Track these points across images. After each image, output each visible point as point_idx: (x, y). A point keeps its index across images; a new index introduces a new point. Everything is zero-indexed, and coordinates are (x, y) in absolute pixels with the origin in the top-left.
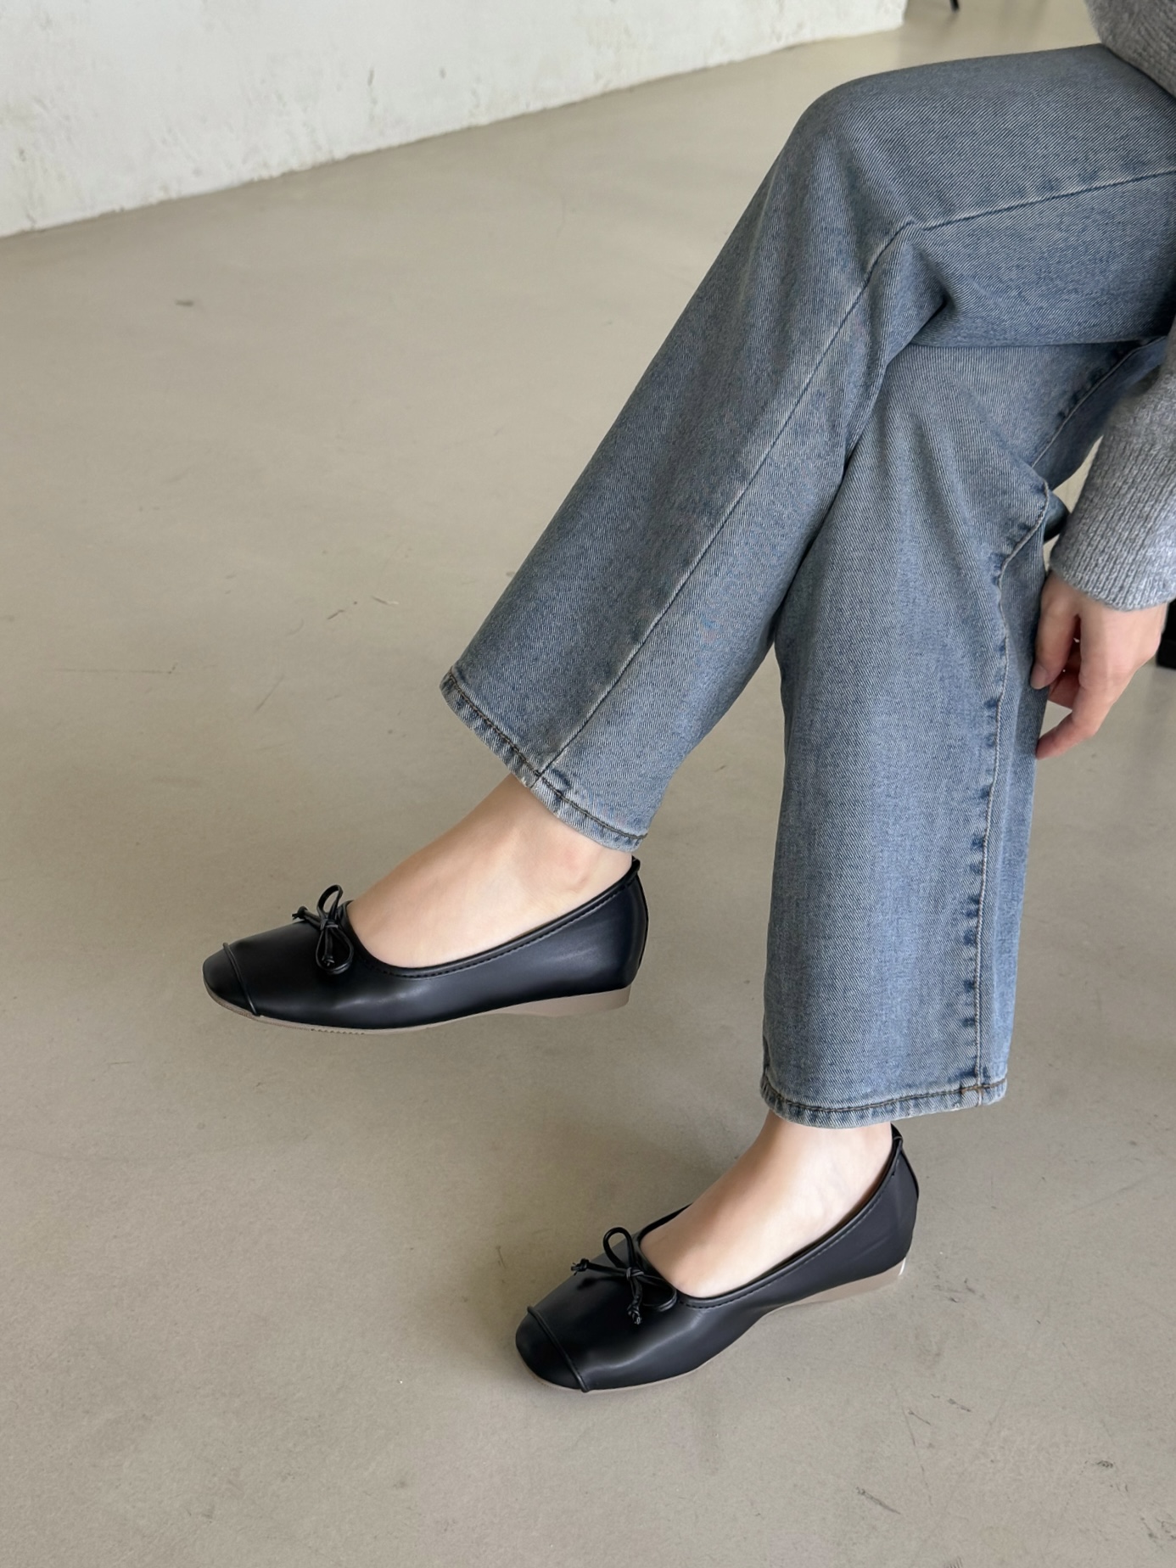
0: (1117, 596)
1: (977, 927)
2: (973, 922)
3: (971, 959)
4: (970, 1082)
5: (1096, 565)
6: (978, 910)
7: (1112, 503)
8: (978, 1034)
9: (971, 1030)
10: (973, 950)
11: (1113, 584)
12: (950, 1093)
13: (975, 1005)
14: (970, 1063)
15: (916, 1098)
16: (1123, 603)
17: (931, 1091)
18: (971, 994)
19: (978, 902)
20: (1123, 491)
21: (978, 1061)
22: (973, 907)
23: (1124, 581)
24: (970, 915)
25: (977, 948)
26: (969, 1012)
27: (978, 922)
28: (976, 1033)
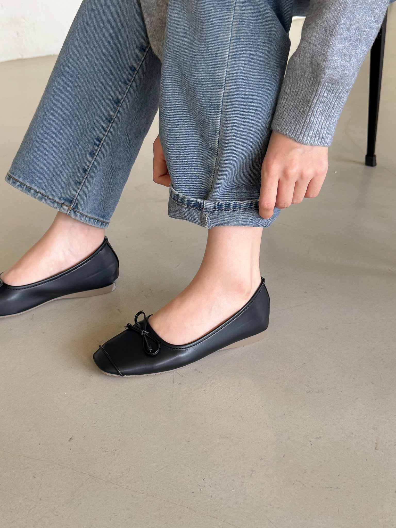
0: (299, 136)
1: (96, 151)
2: (95, 148)
3: (89, 161)
4: (67, 203)
5: (291, 123)
6: (99, 145)
7: (296, 98)
8: (79, 189)
9: (77, 186)
10: (91, 158)
11: (297, 131)
12: (58, 203)
13: (83, 179)
14: (71, 197)
15: (43, 195)
16: (302, 140)
17: (50, 197)
18: (84, 174)
19: (100, 142)
20: (299, 93)
21: (75, 199)
22: (98, 143)
23: (302, 130)
24: (95, 144)
25: (93, 158)
26: (80, 180)
27: (97, 149)
28: (79, 188)
